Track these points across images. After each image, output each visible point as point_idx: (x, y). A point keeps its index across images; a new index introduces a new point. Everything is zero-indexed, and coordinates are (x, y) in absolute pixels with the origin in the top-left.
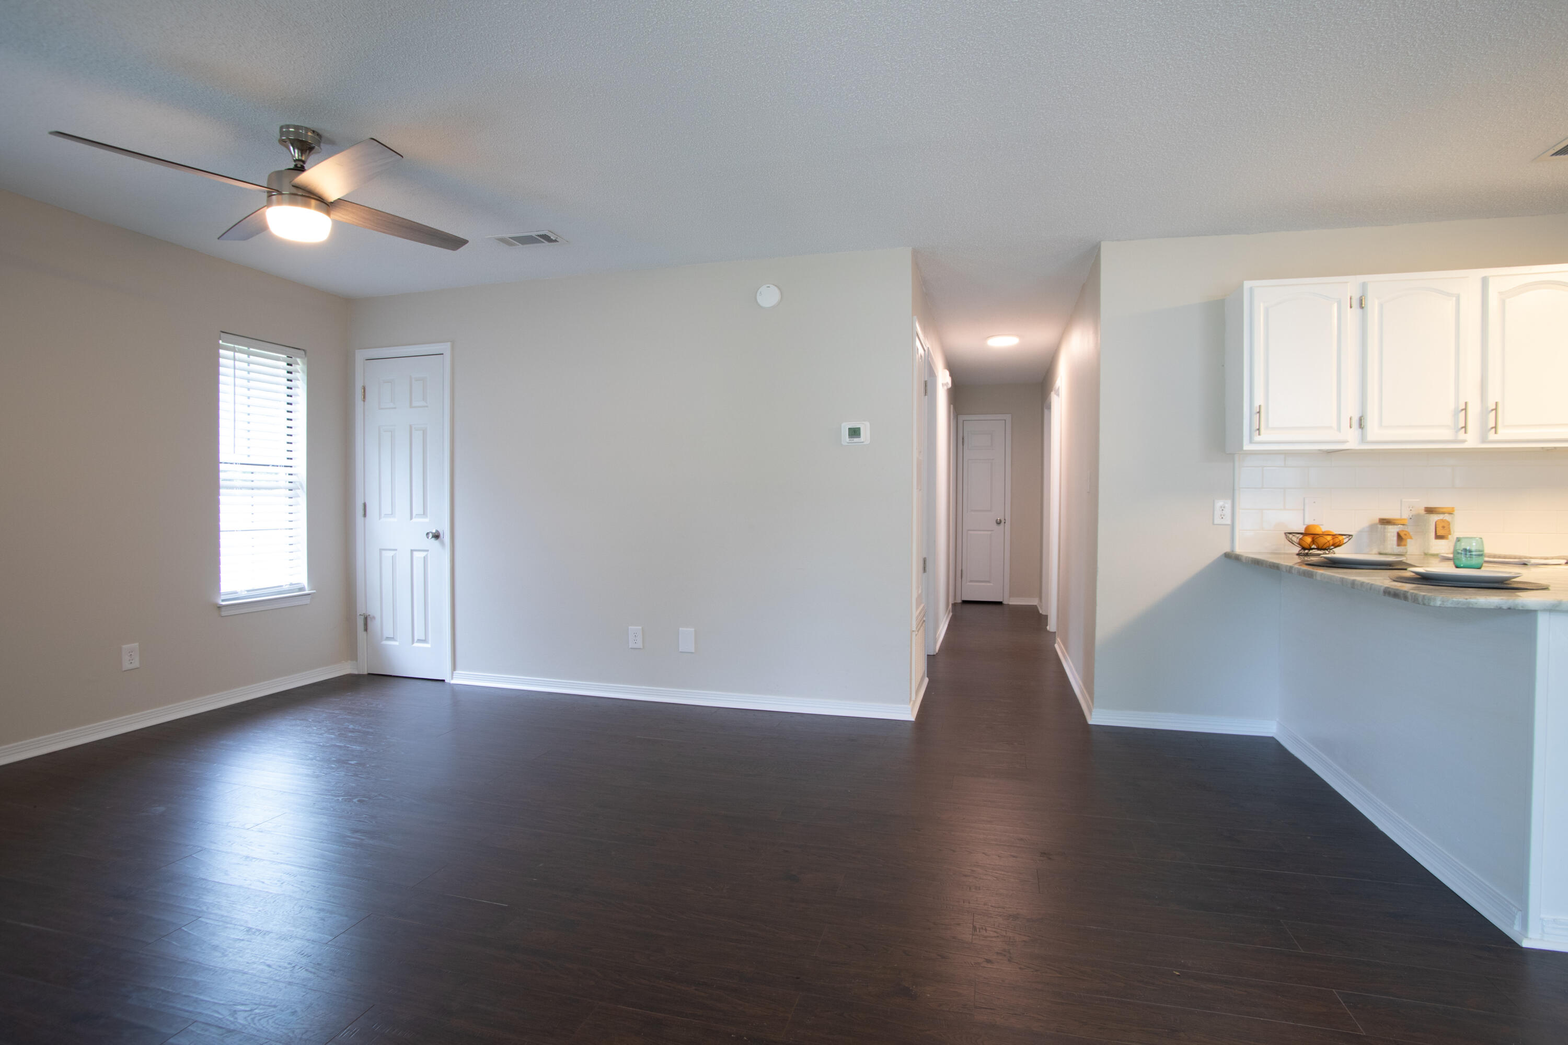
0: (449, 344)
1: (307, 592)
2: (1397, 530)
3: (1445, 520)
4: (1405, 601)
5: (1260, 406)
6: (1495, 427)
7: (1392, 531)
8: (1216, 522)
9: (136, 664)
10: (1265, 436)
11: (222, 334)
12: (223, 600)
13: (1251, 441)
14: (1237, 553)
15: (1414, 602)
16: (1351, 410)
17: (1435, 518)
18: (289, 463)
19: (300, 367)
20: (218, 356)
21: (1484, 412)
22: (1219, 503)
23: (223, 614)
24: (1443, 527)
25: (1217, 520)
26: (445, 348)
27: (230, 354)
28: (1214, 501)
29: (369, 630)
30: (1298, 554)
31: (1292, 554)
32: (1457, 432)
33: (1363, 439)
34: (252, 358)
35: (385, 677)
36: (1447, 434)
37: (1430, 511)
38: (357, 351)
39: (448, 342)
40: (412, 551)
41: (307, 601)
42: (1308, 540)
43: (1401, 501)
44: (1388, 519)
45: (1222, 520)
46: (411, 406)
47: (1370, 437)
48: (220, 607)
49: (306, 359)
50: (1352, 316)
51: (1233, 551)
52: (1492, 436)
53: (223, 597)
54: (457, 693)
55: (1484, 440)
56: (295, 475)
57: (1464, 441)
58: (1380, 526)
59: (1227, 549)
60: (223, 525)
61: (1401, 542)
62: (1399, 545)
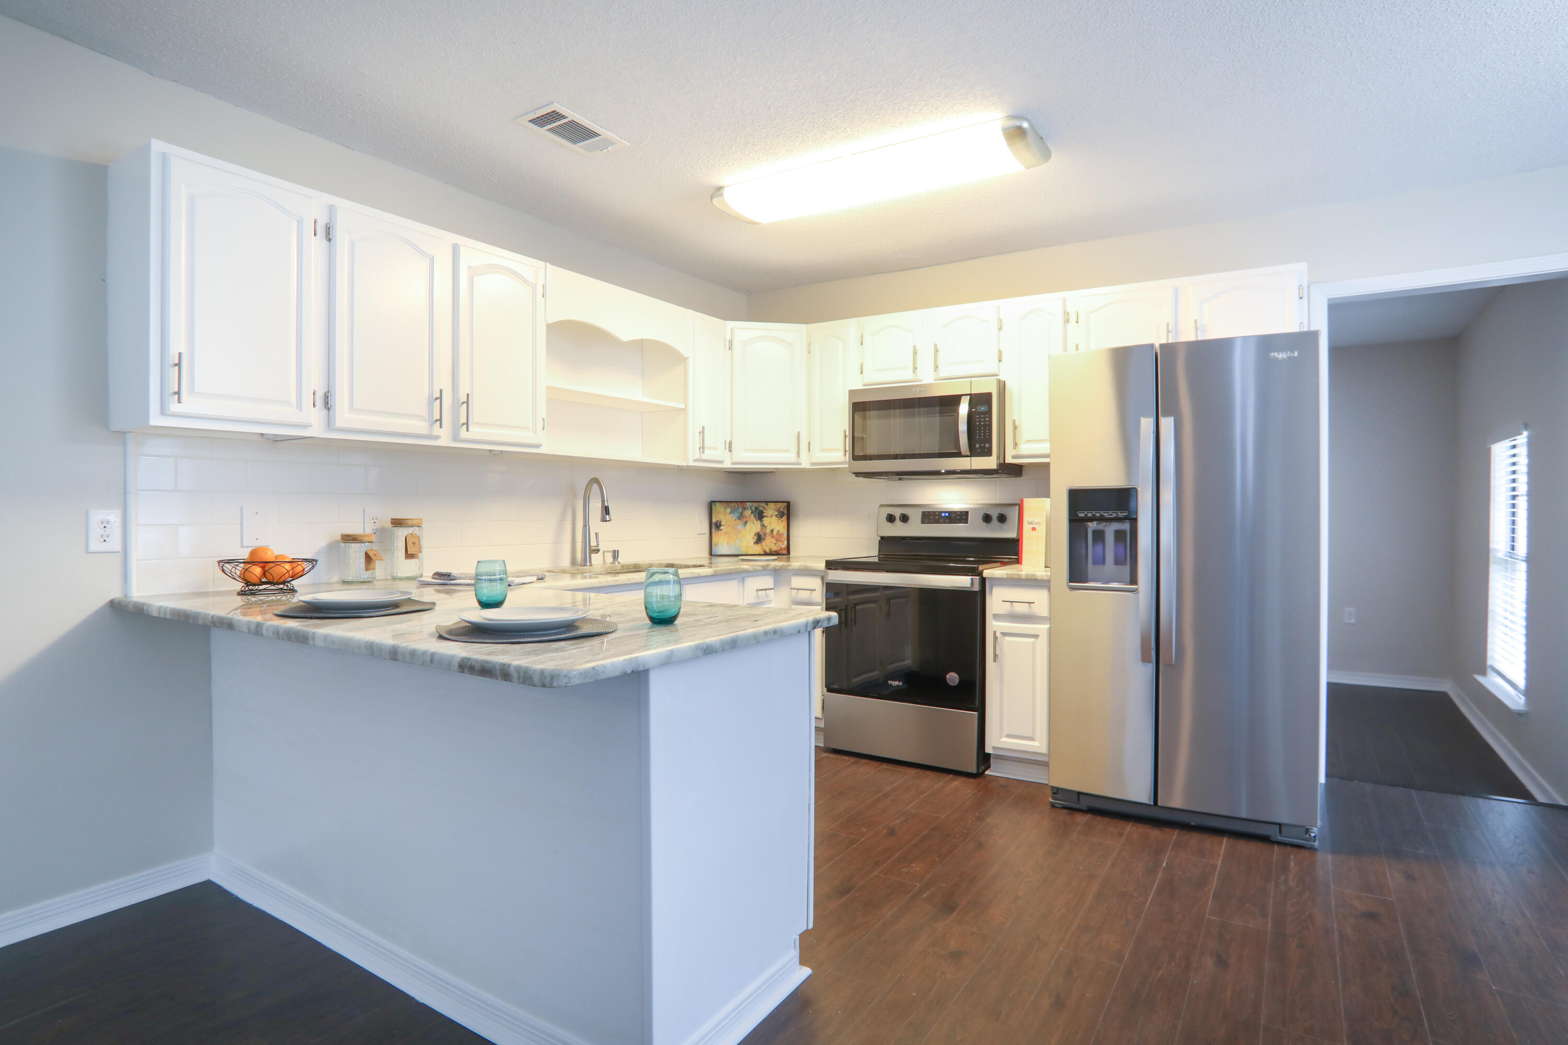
2: (365, 549)
3: (415, 534)
4: (506, 680)
5: (180, 354)
6: (467, 424)
7: (356, 552)
8: (92, 548)
10: (189, 404)
13: (163, 412)
14: (135, 599)
15: (523, 682)
16: (315, 382)
17: (402, 533)
21: (456, 404)
22: (97, 516)
24: (414, 543)
25: (96, 545)
28: (87, 512)
30: (242, 593)
31: (228, 593)
32: (432, 425)
33: (330, 424)
36: (420, 426)
37: (397, 523)
42: (257, 570)
43: (364, 510)
44: (353, 535)
45: (105, 543)
47: (339, 423)
50: (316, 245)
51: (126, 596)
52: (463, 434)
55: (456, 438)
57: (437, 437)
58: (342, 545)
59: (116, 594)
61: (371, 564)
62: (367, 569)
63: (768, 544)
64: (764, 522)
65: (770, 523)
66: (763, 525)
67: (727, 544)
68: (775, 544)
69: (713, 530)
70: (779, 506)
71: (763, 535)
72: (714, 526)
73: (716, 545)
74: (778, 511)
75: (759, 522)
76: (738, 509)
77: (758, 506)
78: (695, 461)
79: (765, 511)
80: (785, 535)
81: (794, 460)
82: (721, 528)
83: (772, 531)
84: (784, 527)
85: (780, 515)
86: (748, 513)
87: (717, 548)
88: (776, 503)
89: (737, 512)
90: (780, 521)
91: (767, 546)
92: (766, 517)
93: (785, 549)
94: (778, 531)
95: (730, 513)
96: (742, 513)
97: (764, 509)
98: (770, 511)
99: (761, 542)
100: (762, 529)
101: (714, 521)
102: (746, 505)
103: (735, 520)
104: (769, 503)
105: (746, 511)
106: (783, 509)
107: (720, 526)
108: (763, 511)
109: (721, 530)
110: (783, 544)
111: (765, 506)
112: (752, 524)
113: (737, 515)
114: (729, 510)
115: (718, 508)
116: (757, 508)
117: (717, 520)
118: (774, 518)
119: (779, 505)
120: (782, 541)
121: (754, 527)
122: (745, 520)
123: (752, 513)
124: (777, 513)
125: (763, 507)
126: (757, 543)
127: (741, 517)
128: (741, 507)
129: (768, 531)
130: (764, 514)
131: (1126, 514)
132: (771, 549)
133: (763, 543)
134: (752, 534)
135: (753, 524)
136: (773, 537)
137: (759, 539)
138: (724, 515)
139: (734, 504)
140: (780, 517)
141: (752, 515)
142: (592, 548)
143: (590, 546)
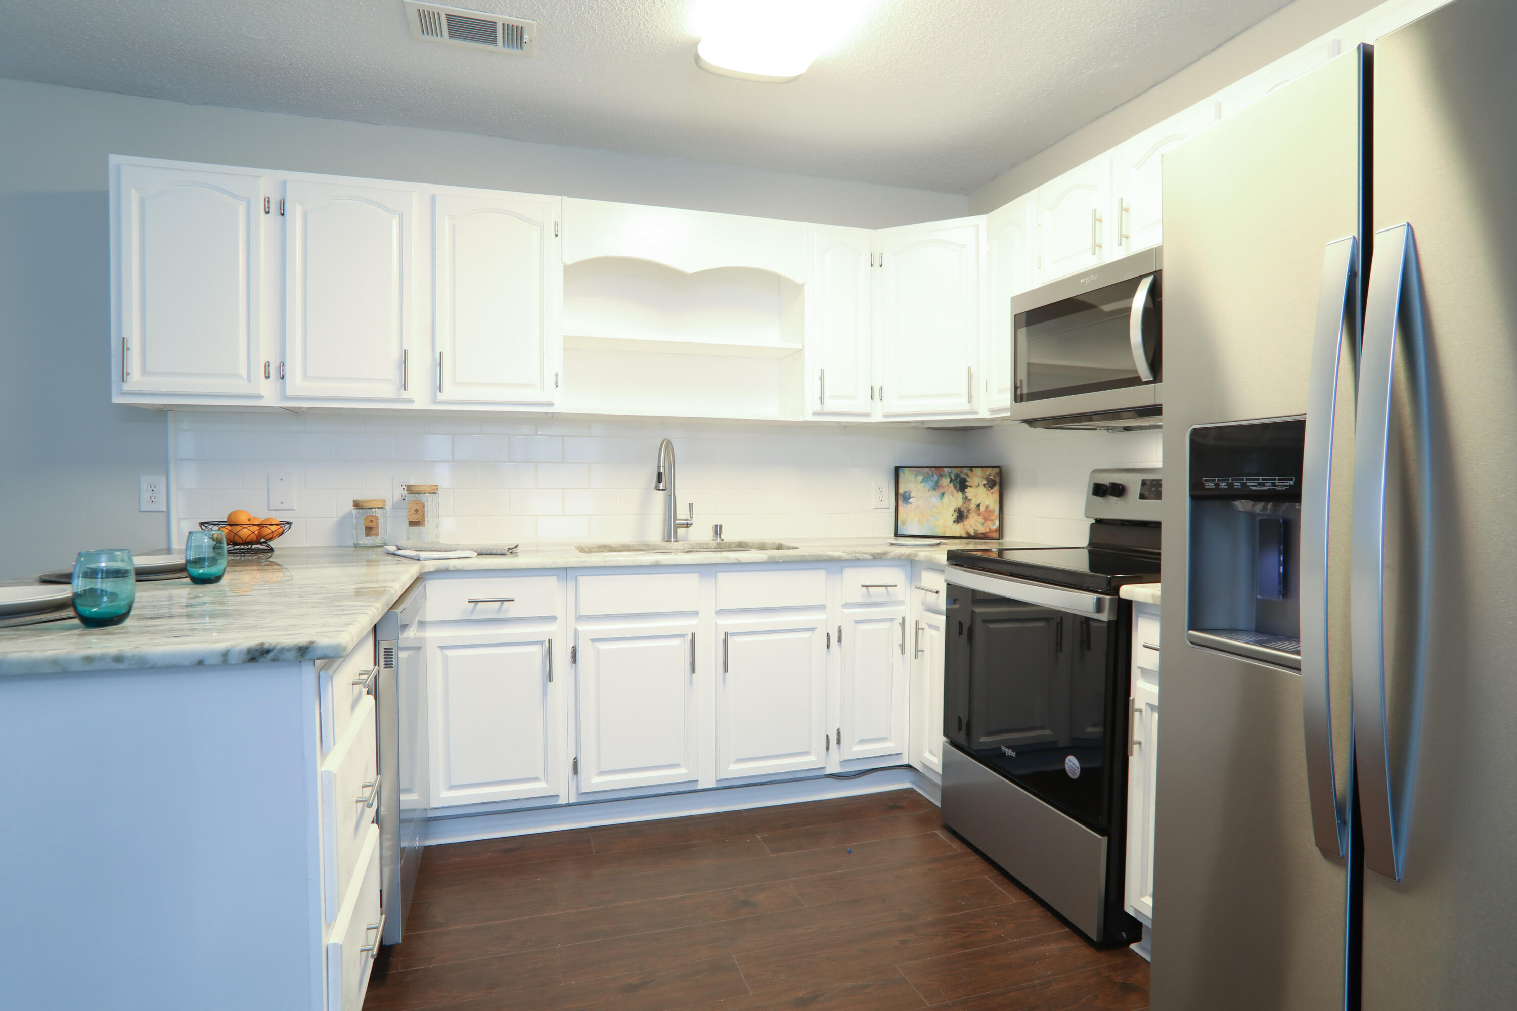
7: (360, 516)
8: (143, 507)
24: (417, 510)
36: (387, 391)
50: (269, 222)
61: (370, 530)
62: (367, 535)
63: (973, 524)
64: (967, 494)
65: (976, 496)
66: (966, 499)
67: (918, 521)
68: (983, 524)
69: (900, 502)
70: (988, 473)
71: (965, 511)
72: (900, 497)
73: (903, 523)
74: (988, 479)
75: (960, 494)
76: (933, 476)
77: (959, 473)
78: (815, 414)
79: (968, 479)
80: (997, 512)
81: (966, 407)
82: (911, 501)
83: (979, 506)
84: (995, 502)
85: (991, 484)
86: (945, 481)
87: (905, 527)
88: (985, 469)
89: (932, 481)
90: (989, 493)
91: (971, 526)
92: (971, 487)
93: (996, 532)
94: (987, 507)
95: (922, 482)
96: (937, 482)
97: (968, 476)
98: (976, 479)
99: (963, 521)
100: (964, 503)
101: (901, 491)
102: (944, 471)
103: (929, 491)
104: (974, 469)
105: (944, 479)
106: (994, 476)
107: (910, 498)
108: (965, 479)
109: (911, 503)
110: (994, 525)
111: (968, 472)
112: (951, 497)
113: (932, 484)
114: (920, 478)
115: (905, 475)
116: (957, 476)
117: (905, 490)
118: (982, 489)
119: (989, 471)
120: (992, 520)
121: (954, 500)
122: (942, 491)
123: (950, 482)
124: (985, 482)
125: (966, 474)
126: (958, 522)
127: (936, 487)
128: (936, 474)
129: (973, 506)
130: (967, 483)
131: (1292, 483)
132: (977, 530)
133: (966, 522)
134: (951, 510)
135: (953, 495)
136: (979, 514)
137: (961, 516)
138: (911, 483)
139: (927, 469)
140: (989, 487)
141: (951, 485)
142: (677, 522)
143: (675, 518)
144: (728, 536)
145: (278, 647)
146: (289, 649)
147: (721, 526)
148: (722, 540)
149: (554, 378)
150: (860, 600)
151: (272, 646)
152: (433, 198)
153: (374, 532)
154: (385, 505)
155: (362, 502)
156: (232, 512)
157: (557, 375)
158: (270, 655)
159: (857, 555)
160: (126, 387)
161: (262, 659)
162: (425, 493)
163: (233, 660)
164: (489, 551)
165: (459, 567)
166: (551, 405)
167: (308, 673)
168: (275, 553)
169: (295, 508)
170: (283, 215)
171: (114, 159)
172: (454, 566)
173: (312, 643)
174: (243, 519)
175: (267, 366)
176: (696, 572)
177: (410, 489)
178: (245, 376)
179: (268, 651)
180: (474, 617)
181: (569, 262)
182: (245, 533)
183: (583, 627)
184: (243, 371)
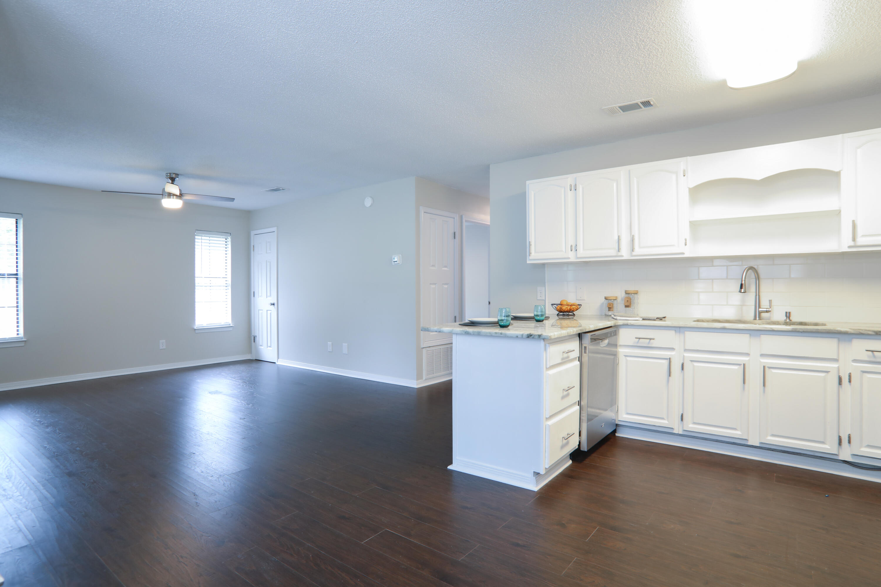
0: (276, 227)
1: (231, 326)
2: (608, 303)
3: (629, 297)
6: (634, 249)
9: (164, 347)
10: (534, 256)
11: (196, 231)
12: (196, 327)
18: (226, 276)
19: (229, 239)
20: (195, 239)
23: (196, 332)
24: (628, 301)
26: (275, 229)
27: (200, 237)
29: (255, 342)
32: (617, 252)
33: (577, 256)
34: (211, 238)
35: (259, 361)
38: (252, 231)
39: (275, 227)
40: (267, 311)
41: (231, 329)
45: (541, 298)
46: (267, 253)
47: (580, 255)
48: (195, 330)
49: (231, 236)
52: (633, 253)
53: (196, 326)
54: (279, 368)
55: (630, 255)
56: (228, 281)
60: (196, 300)
61: (610, 309)
62: (609, 310)
78: (849, 247)
142: (760, 309)
143: (759, 307)
144: (794, 318)
145: (534, 334)
146: (536, 335)
147: (790, 313)
148: (791, 320)
149: (684, 241)
150: (867, 359)
151: (532, 334)
152: (629, 171)
153: (611, 310)
154: (617, 299)
155: (607, 297)
156: (562, 301)
157: (686, 240)
158: (532, 336)
159: (861, 331)
160: (531, 258)
161: (530, 337)
162: (632, 294)
163: (524, 337)
164: (649, 318)
165: (632, 324)
166: (683, 254)
167: (542, 343)
168: (575, 316)
169: (585, 299)
170: (576, 190)
171: (528, 182)
172: (630, 323)
173: (542, 334)
174: (565, 303)
175: (571, 246)
176: (748, 334)
177: (627, 293)
178: (564, 251)
179: (532, 335)
180: (638, 345)
181: (691, 186)
182: (564, 308)
183: (687, 355)
184: (564, 250)
